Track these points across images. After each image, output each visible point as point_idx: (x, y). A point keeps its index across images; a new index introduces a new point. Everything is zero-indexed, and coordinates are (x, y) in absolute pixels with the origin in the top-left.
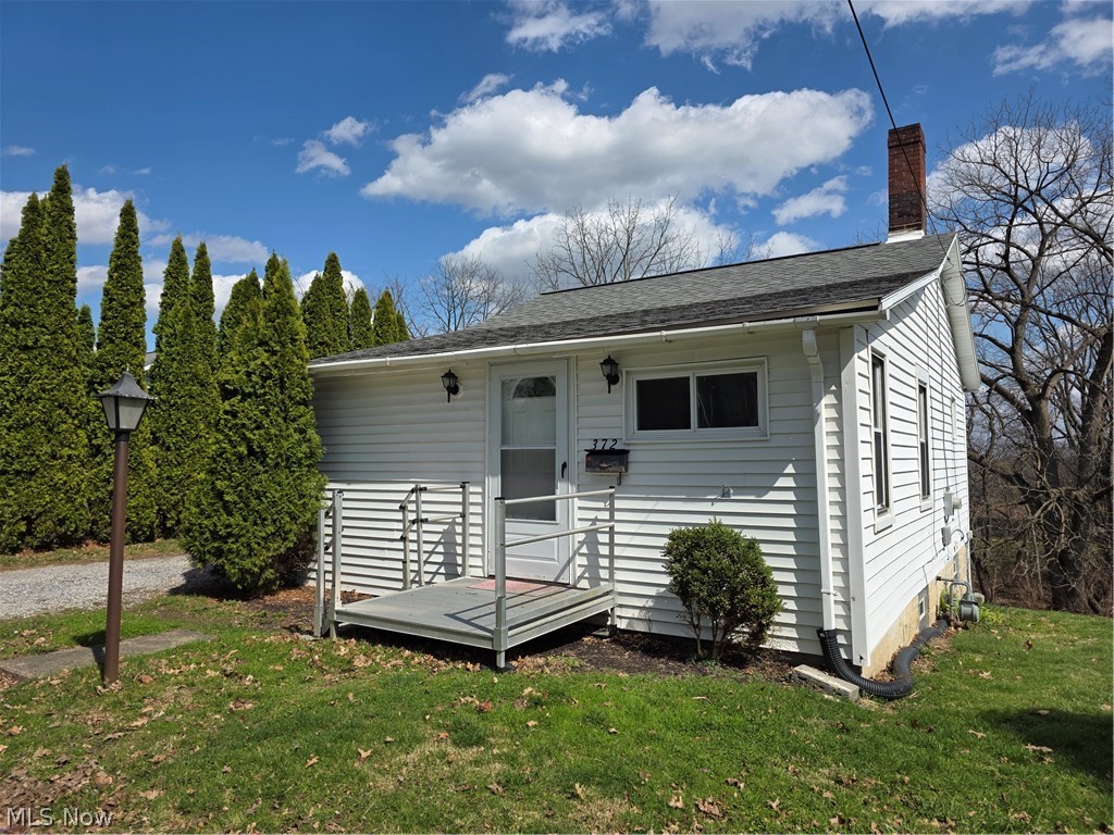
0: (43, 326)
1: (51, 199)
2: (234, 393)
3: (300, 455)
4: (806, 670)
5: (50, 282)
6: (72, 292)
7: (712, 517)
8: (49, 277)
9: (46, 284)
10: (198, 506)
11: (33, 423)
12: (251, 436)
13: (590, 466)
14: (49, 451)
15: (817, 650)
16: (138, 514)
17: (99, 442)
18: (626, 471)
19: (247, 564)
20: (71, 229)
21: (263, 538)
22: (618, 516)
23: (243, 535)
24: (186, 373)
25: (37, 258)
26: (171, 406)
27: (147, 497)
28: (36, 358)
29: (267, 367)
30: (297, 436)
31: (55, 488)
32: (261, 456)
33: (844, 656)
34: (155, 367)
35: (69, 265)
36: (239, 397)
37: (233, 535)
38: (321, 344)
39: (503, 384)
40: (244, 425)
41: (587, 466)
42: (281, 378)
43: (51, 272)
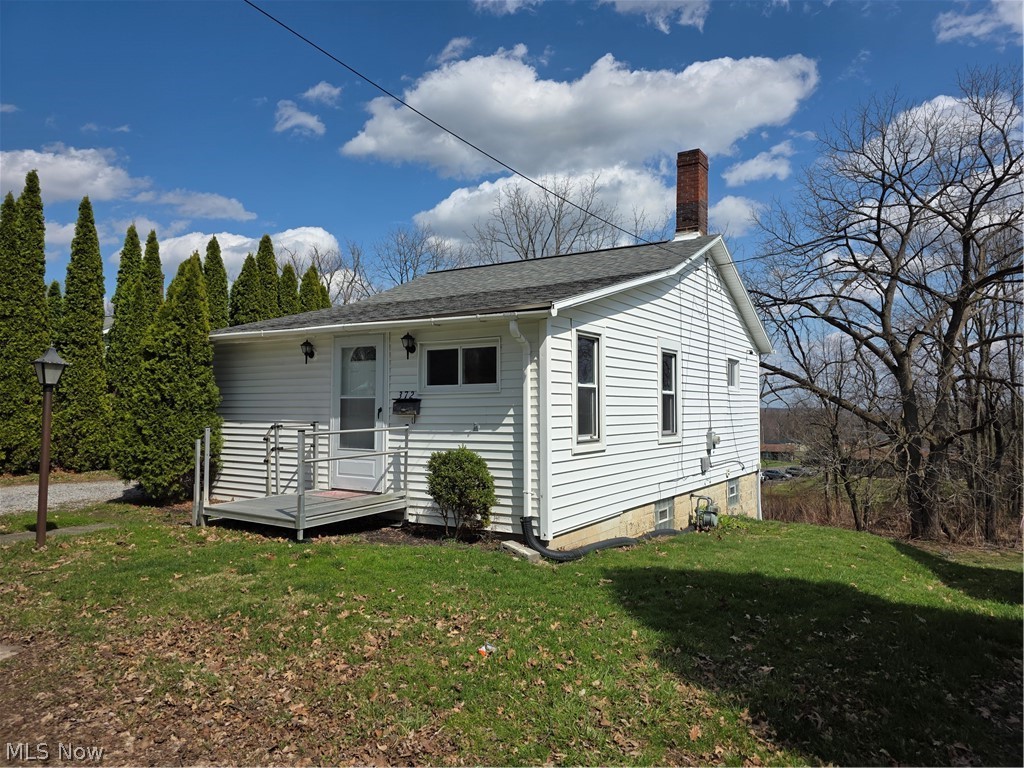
0: (18, 300)
1: (24, 198)
2: (153, 355)
3: (201, 402)
4: (512, 544)
5: (23, 265)
6: (41, 272)
7: (461, 444)
8: (22, 260)
9: (20, 267)
10: (123, 438)
11: (10, 376)
12: (163, 387)
13: (395, 410)
14: (23, 397)
15: (520, 531)
16: (95, 447)
17: (64, 390)
18: (418, 413)
19: (159, 480)
20: (40, 222)
21: (171, 462)
22: (410, 445)
23: (156, 459)
24: (137, 335)
25: (12, 246)
26: (125, 361)
27: (104, 434)
28: (12, 325)
29: (178, 336)
30: (198, 388)
31: (28, 426)
32: (172, 403)
33: (536, 534)
34: (112, 330)
35: (39, 251)
36: (157, 359)
37: (149, 459)
38: (252, 311)
39: (343, 350)
40: (160, 380)
41: (394, 410)
42: (188, 345)
43: (24, 256)
